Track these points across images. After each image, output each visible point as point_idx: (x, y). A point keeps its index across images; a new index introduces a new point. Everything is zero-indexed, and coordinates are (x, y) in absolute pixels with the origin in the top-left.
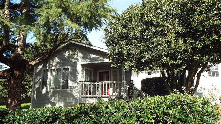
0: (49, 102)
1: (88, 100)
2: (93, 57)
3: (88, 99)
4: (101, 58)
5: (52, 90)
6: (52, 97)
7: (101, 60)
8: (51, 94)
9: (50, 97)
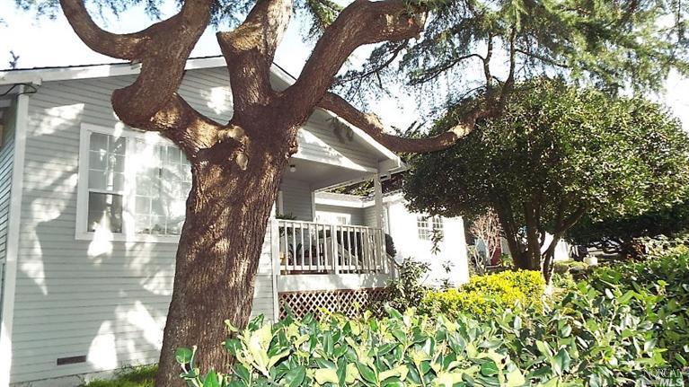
0: (138, 298)
1: (303, 283)
2: (312, 142)
3: (304, 277)
4: (334, 152)
5: (151, 239)
6: (154, 272)
7: (333, 158)
8: (147, 260)
9: (138, 274)
